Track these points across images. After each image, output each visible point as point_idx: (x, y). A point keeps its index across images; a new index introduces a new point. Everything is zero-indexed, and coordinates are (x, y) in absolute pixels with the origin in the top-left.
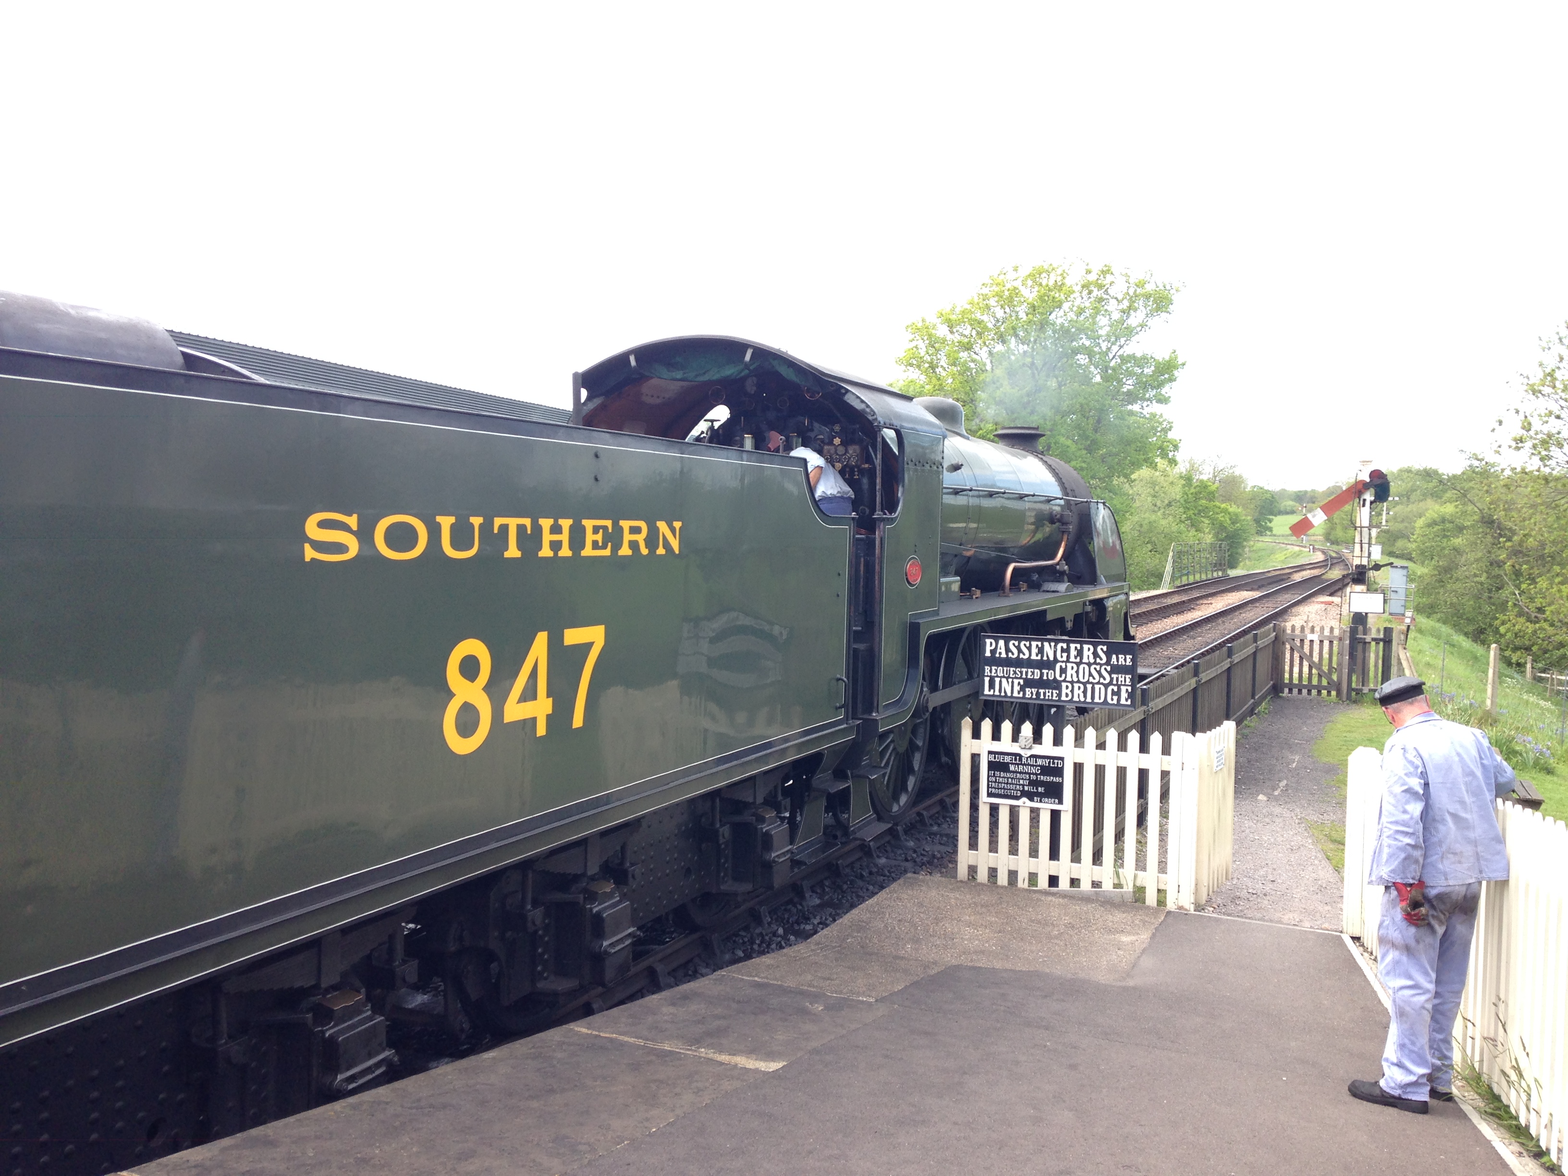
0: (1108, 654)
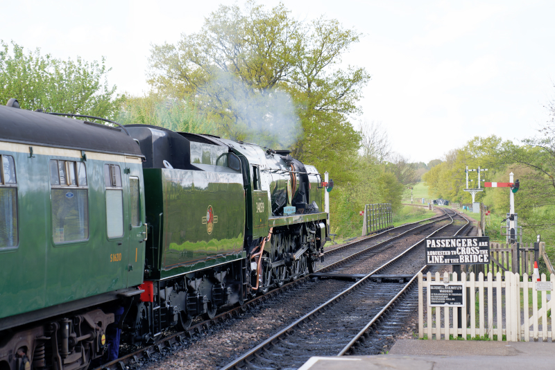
0: (478, 242)
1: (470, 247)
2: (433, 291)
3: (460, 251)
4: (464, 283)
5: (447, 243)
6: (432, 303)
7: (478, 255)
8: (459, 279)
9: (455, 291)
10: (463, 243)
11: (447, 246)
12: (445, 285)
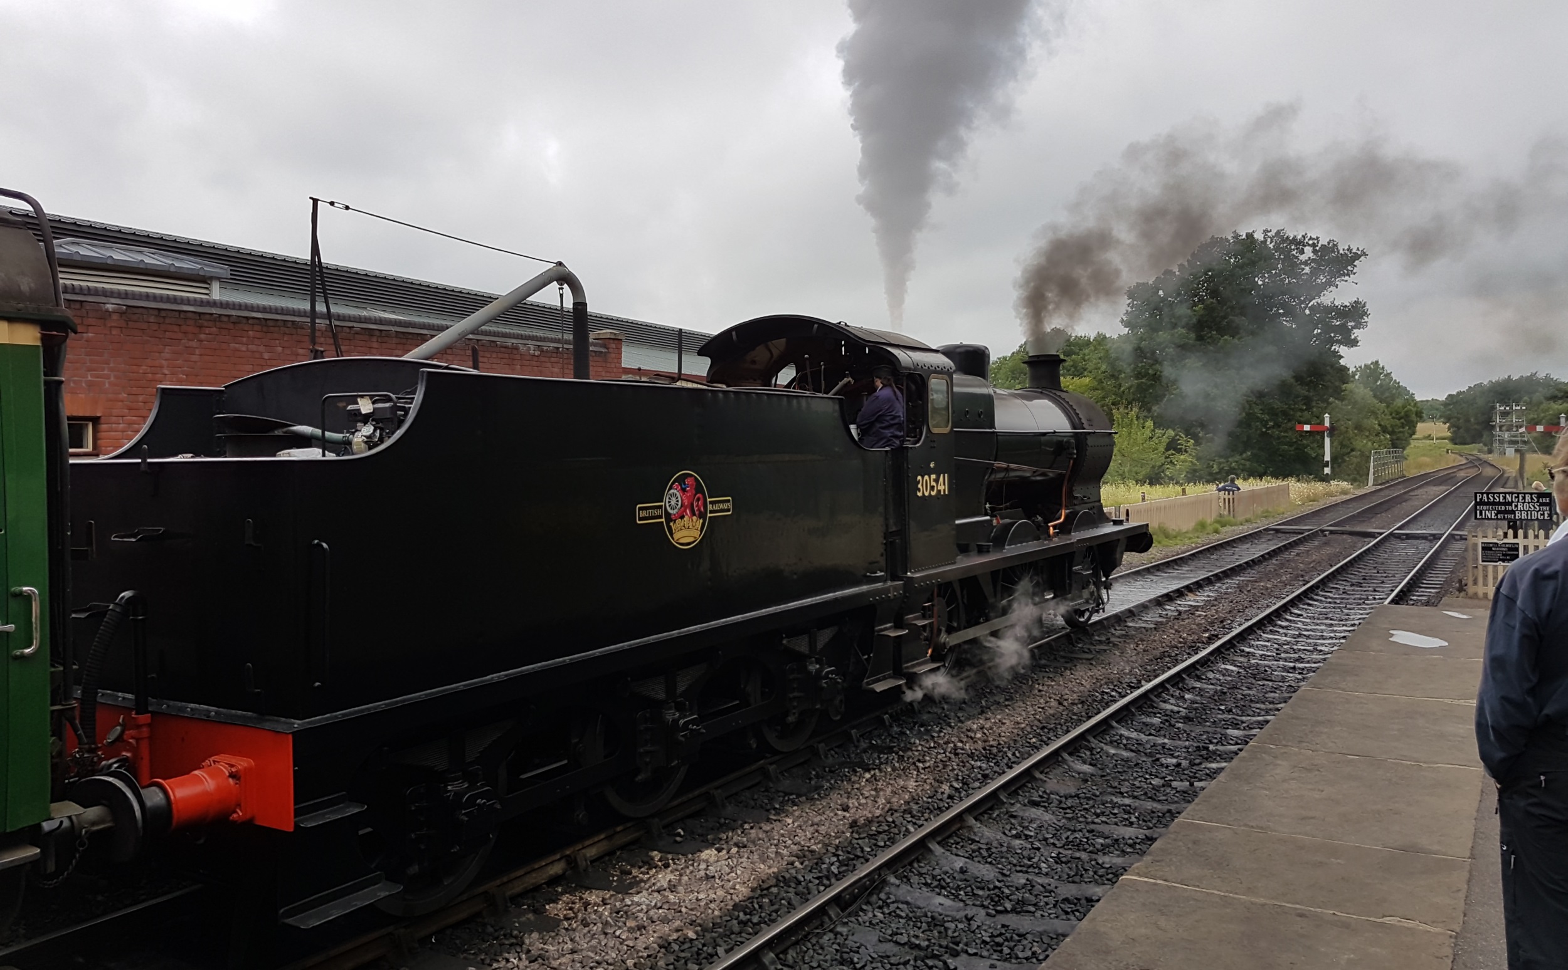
0: (1538, 498)
1: (1529, 503)
2: (1484, 549)
3: (1516, 506)
4: (1521, 541)
5: (1501, 498)
6: (1483, 561)
7: (1537, 512)
8: (1515, 536)
9: (1510, 549)
10: (1521, 498)
11: (1501, 500)
12: (1498, 542)
